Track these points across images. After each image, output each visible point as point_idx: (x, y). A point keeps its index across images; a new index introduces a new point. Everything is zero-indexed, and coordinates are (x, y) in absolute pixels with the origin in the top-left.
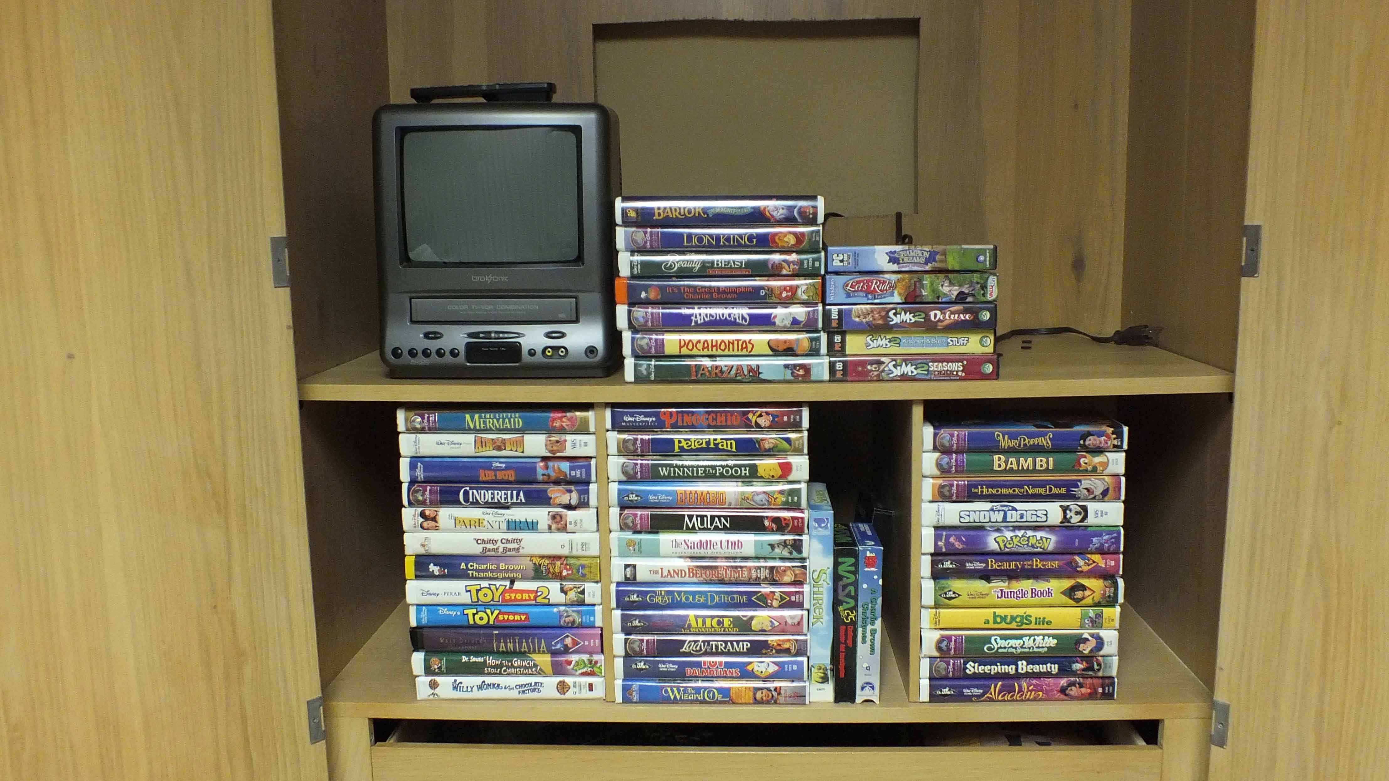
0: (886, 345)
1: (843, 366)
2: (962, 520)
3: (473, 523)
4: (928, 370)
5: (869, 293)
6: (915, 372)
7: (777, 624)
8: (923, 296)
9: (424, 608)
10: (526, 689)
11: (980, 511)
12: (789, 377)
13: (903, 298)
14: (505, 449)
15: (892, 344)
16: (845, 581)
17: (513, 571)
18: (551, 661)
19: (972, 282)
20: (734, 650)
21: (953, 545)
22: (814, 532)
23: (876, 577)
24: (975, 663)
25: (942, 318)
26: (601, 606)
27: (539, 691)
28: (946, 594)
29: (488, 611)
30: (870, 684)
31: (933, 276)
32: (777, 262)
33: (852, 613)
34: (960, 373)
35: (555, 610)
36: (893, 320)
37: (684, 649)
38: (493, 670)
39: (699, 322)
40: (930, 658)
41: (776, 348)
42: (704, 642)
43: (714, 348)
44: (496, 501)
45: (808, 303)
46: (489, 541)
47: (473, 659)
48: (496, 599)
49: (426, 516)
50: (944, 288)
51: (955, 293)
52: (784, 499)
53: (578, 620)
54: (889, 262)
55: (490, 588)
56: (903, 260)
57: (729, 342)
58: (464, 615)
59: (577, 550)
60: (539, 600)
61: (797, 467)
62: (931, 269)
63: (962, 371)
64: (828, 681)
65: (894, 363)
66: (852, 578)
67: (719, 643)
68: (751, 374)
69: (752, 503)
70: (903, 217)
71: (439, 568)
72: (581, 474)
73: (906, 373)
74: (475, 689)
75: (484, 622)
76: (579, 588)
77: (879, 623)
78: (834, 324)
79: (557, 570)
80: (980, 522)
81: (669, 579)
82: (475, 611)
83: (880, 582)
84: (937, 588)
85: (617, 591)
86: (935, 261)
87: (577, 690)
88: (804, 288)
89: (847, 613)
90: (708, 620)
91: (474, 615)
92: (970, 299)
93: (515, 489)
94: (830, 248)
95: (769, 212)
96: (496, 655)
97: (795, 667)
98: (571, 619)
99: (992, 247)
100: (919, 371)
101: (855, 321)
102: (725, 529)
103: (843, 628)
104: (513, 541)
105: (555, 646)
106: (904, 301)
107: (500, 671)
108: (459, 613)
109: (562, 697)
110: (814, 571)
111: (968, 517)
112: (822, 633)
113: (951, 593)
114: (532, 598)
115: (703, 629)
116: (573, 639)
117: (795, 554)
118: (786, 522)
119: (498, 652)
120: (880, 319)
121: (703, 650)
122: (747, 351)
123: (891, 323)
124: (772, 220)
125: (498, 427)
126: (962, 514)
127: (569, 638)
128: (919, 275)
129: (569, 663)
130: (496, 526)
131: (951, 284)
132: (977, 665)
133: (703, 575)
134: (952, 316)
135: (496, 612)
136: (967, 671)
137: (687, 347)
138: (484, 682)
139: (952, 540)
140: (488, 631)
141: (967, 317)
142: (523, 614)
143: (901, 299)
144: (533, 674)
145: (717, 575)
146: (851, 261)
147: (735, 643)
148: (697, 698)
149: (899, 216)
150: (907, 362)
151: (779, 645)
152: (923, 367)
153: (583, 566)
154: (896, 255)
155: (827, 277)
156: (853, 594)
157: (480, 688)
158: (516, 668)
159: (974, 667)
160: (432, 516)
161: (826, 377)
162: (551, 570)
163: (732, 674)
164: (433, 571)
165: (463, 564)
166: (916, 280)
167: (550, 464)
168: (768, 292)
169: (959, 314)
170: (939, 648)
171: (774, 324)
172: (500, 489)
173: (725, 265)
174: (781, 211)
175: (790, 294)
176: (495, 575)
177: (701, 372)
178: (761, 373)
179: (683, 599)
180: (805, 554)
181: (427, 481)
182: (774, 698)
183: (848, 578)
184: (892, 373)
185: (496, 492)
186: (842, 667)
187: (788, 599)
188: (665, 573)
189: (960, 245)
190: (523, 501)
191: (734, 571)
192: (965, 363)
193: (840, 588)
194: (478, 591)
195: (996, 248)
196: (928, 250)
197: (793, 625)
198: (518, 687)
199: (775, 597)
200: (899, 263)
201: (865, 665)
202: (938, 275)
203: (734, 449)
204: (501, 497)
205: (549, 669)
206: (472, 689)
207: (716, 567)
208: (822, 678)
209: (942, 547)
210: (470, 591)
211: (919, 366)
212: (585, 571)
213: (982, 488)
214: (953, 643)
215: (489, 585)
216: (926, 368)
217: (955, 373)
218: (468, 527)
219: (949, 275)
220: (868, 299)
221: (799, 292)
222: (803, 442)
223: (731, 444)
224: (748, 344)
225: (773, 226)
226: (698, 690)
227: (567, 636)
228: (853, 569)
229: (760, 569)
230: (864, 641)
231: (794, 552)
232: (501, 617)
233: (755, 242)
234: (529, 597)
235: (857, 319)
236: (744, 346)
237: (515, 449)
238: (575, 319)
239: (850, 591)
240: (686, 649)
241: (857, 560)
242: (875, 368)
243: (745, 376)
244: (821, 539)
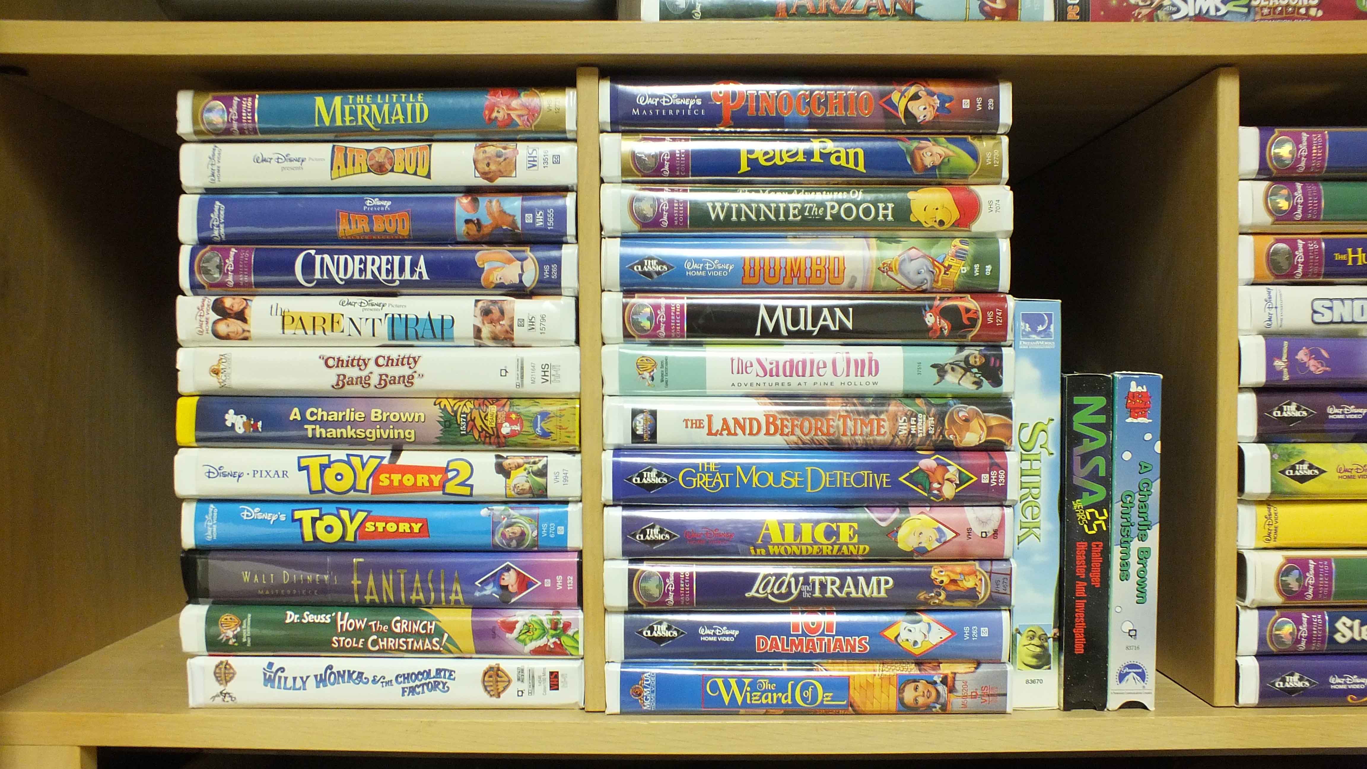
2: (1318, 318)
3: (319, 322)
4: (1248, 6)
6: (1223, 9)
7: (950, 535)
9: (212, 506)
10: (417, 683)
11: (1352, 300)
14: (392, 171)
16: (1087, 446)
17: (399, 424)
18: (473, 622)
20: (860, 595)
21: (1303, 365)
22: (1023, 344)
23: (1148, 437)
24: (1353, 619)
26: (580, 505)
27: (446, 689)
28: (1293, 468)
29: (345, 514)
30: (1137, 667)
33: (1101, 514)
34: (1313, 12)
35: (484, 512)
37: (752, 593)
38: (349, 642)
40: (1259, 608)
42: (796, 576)
44: (369, 276)
46: (351, 363)
47: (309, 617)
48: (361, 485)
49: (224, 308)
52: (965, 270)
53: (531, 534)
55: (349, 463)
58: (294, 520)
59: (533, 382)
60: (451, 487)
61: (990, 202)
64: (1048, 663)
66: (1101, 440)
67: (829, 579)
68: (898, 6)
69: (899, 278)
71: (245, 418)
72: (545, 220)
73: (1204, 11)
74: (311, 682)
75: (334, 537)
76: (534, 463)
77: (1154, 534)
79: (491, 423)
80: (1353, 322)
81: (725, 440)
82: (316, 513)
83: (1158, 447)
84: (1276, 457)
85: (616, 465)
87: (525, 686)
89: (1092, 514)
90: (807, 528)
91: (314, 520)
93: (408, 252)
96: (357, 610)
97: (985, 632)
98: (517, 529)
100: (1230, 7)
102: (843, 334)
103: (1082, 546)
104: (400, 362)
105: (482, 589)
107: (365, 643)
108: (283, 517)
109: (494, 701)
110: (1022, 426)
111: (1329, 311)
112: (1038, 559)
113: (1305, 466)
114: (436, 484)
115: (795, 548)
116: (519, 573)
117: (987, 388)
118: (970, 315)
119: (363, 605)
121: (795, 593)
125: (379, 121)
126: (1318, 306)
127: (512, 572)
129: (511, 627)
130: (366, 329)
132: (1357, 622)
133: (798, 431)
135: (361, 516)
136: (1338, 637)
138: (330, 667)
139: (1302, 355)
140: (341, 559)
142: (416, 521)
144: (433, 652)
145: (825, 430)
147: (861, 579)
148: (779, 700)
151: (953, 581)
153: (545, 415)
156: (1102, 473)
157: (321, 680)
158: (399, 636)
159: (1351, 628)
160: (237, 308)
161: (1049, 16)
162: (478, 422)
163: (853, 648)
164: (233, 425)
165: (296, 410)
167: (483, 201)
170: (1284, 589)
172: (379, 253)
176: (360, 433)
177: (797, 3)
178: (920, 5)
179: (755, 479)
180: (1005, 388)
181: (231, 240)
182: (942, 700)
183: (1092, 439)
184: (1178, 11)
185: (370, 258)
186: (1079, 631)
187: (975, 479)
188: (717, 425)
190: (425, 277)
191: (863, 423)
193: (1077, 460)
194: (323, 468)
197: (984, 536)
198: (400, 680)
199: (947, 476)
201: (1127, 626)
203: (861, 168)
204: (379, 269)
205: (467, 643)
206: (304, 683)
207: (823, 414)
208: (1037, 656)
209: (1281, 372)
210: (307, 468)
212: (549, 426)
213: (1355, 252)
214: (1311, 575)
215: (348, 455)
217: (1303, 11)
218: (310, 332)
222: (1001, 154)
223: (856, 154)
226: (781, 685)
227: (508, 569)
228: (1102, 419)
229: (916, 416)
230: (1125, 576)
231: (986, 383)
232: (370, 527)
234: (431, 481)
237: (413, 172)
239: (1096, 468)
240: (757, 591)
241: (1110, 402)
243: (887, 10)
244: (1037, 357)
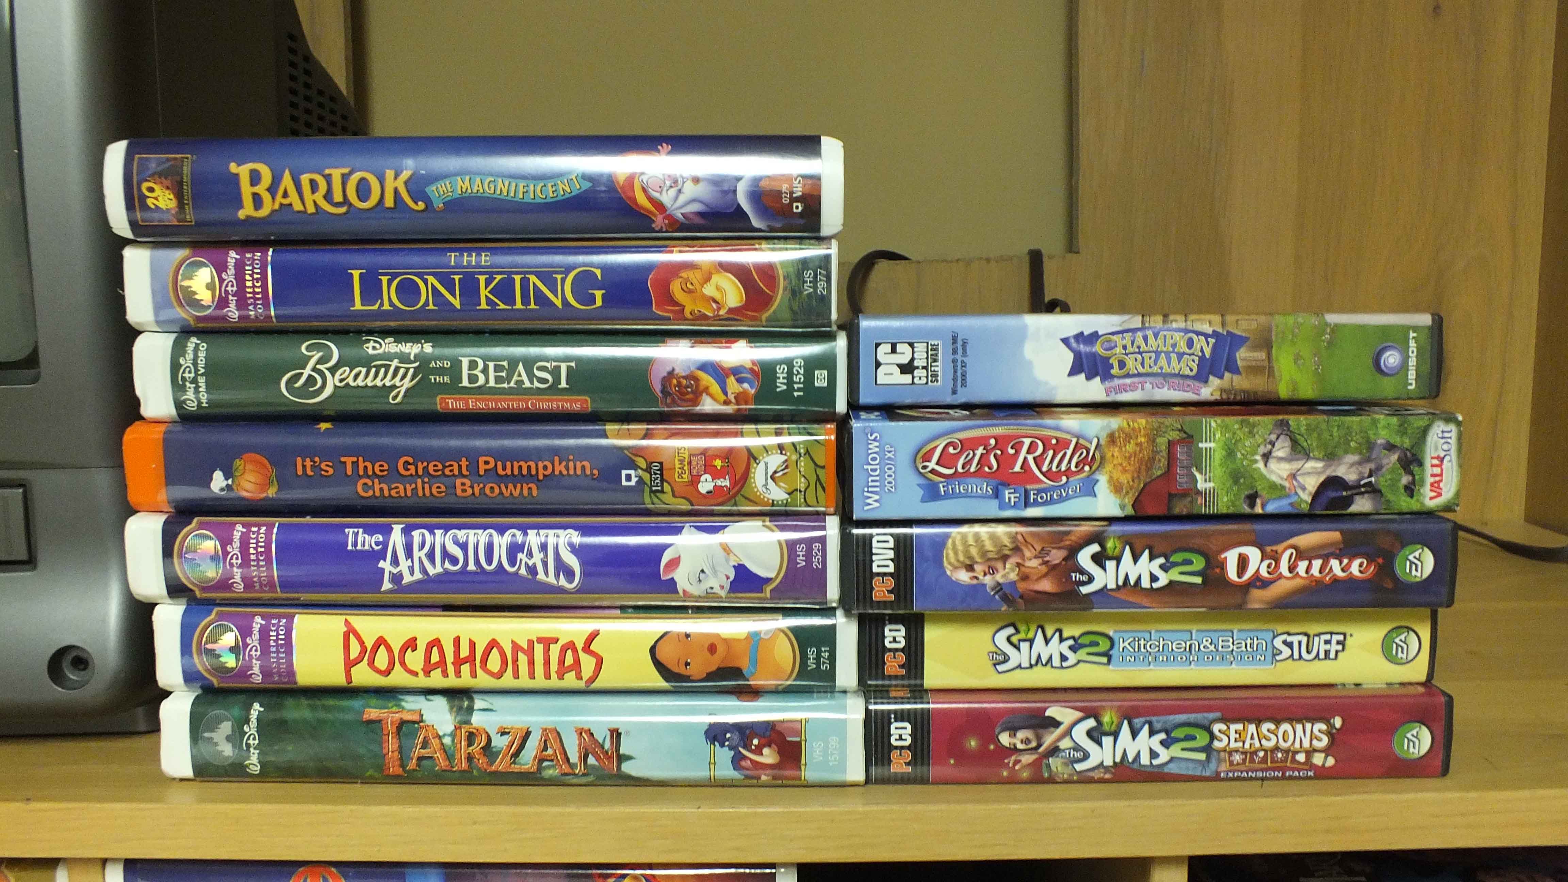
0: (1064, 658)
1: (913, 735)
4: (1208, 749)
5: (1007, 485)
6: (1164, 755)
8: (1199, 493)
12: (726, 770)
13: (1129, 501)
15: (1082, 654)
19: (1370, 446)
25: (1264, 572)
31: (1233, 422)
32: (680, 371)
34: (1318, 759)
36: (1091, 579)
39: (407, 579)
41: (682, 670)
43: (465, 668)
45: (787, 515)
50: (1272, 464)
51: (1312, 483)
54: (1073, 372)
56: (1122, 364)
57: (516, 647)
62: (1217, 396)
63: (1327, 751)
65: (1091, 723)
68: (591, 760)
70: (1045, 260)
73: (1132, 758)
78: (882, 591)
86: (1232, 367)
88: (775, 461)
92: (1362, 505)
94: (865, 324)
95: (644, 190)
99: (1425, 319)
100: (1176, 750)
101: (957, 584)
106: (1130, 511)
120: (1045, 575)
122: (579, 677)
123: (1085, 590)
124: (659, 221)
128: (1190, 420)
131: (1299, 450)
134: (1302, 566)
137: (371, 663)
141: (1355, 569)
143: (1122, 507)
146: (938, 368)
149: (1036, 259)
150: (1137, 721)
152: (1193, 738)
154: (1098, 348)
155: (855, 425)
161: (856, 771)
166: (1174, 435)
168: (646, 477)
169: (1326, 558)
171: (671, 586)
173: (498, 380)
174: (690, 190)
175: (726, 483)
177: (418, 752)
178: (629, 758)
184: (1086, 758)
189: (1319, 313)
192: (1338, 722)
195: (1438, 324)
196: (1209, 331)
200: (1106, 376)
202: (1252, 419)
211: (1178, 733)
216: (1202, 739)
217: (1301, 757)
219: (1292, 420)
220: (1002, 507)
221: (758, 476)
224: (583, 656)
225: (661, 242)
233: (599, 303)
235: (963, 577)
236: (569, 659)
238: (23, 556)
242: (1027, 741)
243: (572, 766)
